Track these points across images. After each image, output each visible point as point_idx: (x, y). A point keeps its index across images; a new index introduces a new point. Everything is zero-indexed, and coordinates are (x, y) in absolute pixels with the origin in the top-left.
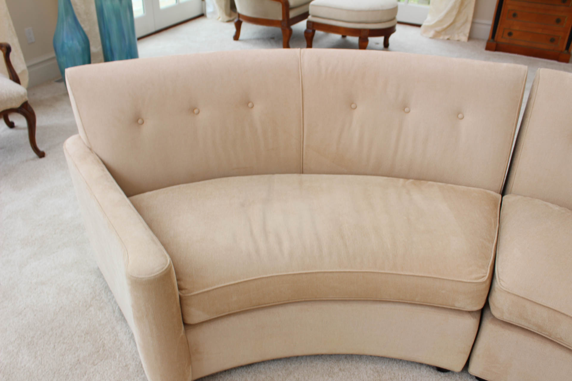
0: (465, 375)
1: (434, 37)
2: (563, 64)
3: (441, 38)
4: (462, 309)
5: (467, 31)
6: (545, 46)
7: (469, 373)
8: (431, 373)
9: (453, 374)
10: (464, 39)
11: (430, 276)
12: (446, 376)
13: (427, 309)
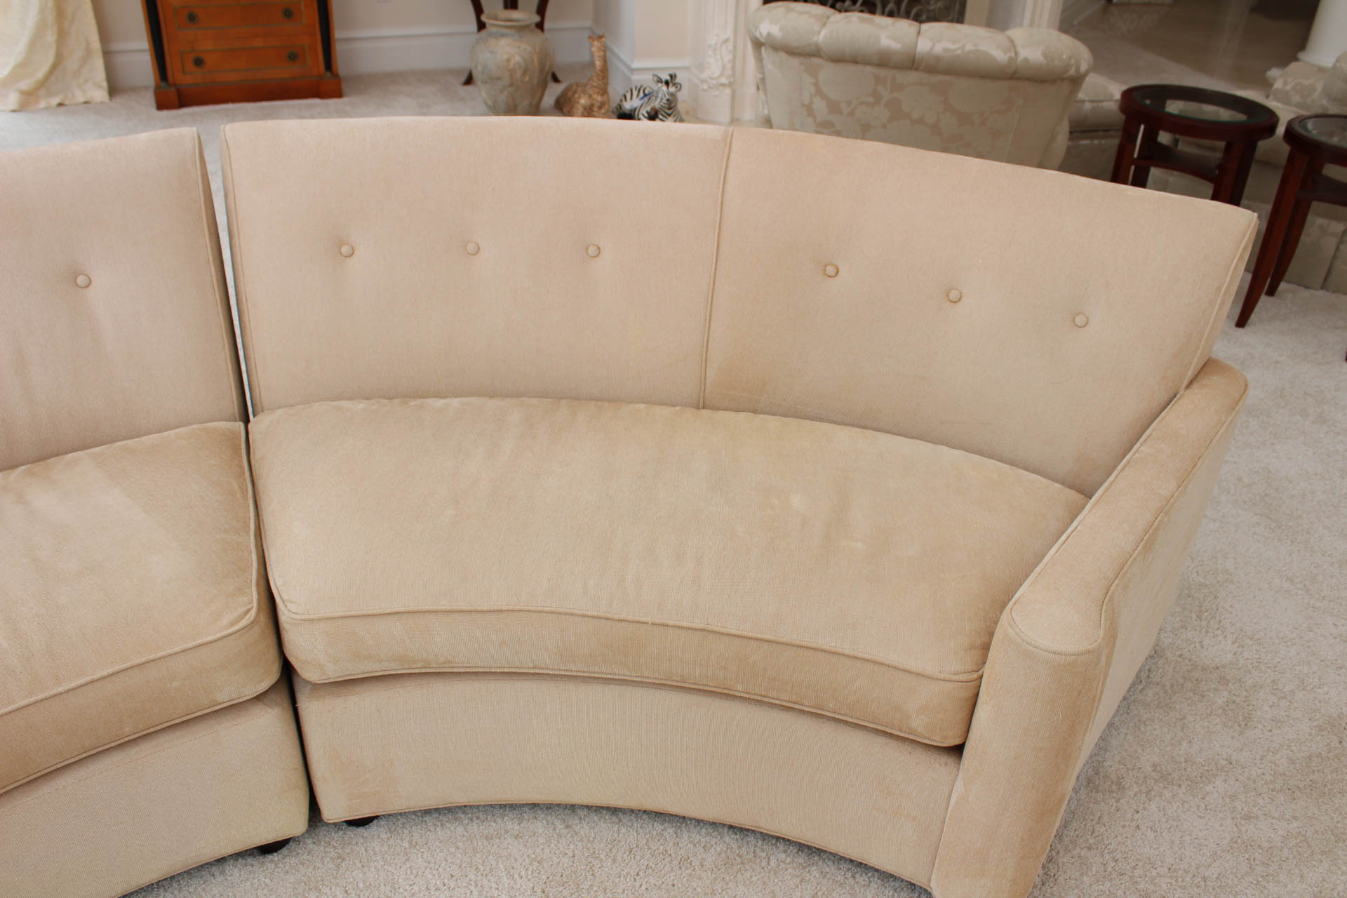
0: (322, 831)
1: (22, 108)
2: (332, 103)
3: (43, 104)
4: (238, 701)
5: (100, 75)
6: (282, 72)
7: (328, 824)
8: (251, 868)
9: (299, 844)
10: (100, 94)
11: (128, 664)
12: (285, 857)
13: (164, 739)
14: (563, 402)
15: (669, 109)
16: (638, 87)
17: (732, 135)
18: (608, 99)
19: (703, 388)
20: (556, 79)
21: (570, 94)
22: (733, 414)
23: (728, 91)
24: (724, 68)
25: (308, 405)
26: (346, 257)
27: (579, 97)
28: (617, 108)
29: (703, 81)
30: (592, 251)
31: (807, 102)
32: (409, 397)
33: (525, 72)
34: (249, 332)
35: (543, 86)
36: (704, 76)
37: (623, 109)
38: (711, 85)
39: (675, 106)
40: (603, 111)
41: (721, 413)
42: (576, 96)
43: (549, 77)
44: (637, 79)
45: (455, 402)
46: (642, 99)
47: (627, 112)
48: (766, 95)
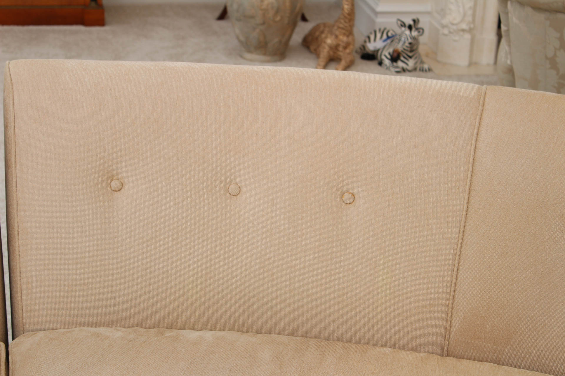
2: (95, 30)
14: (312, 342)
15: (411, 51)
16: (382, 29)
17: (485, 94)
18: (354, 40)
19: (448, 335)
20: (304, 19)
21: (317, 33)
22: (477, 364)
23: (467, 36)
24: (465, 15)
25: (68, 330)
26: (115, 191)
27: (326, 38)
28: (361, 49)
29: (444, 26)
30: (347, 198)
31: (550, 54)
32: (165, 327)
33: (277, 11)
34: (18, 256)
35: (293, 25)
36: (445, 21)
37: (367, 49)
38: (451, 30)
39: (417, 49)
40: (348, 51)
41: (465, 362)
42: (323, 36)
43: (299, 18)
44: (381, 21)
45: (208, 335)
46: (385, 41)
47: (370, 53)
48: (509, 46)
